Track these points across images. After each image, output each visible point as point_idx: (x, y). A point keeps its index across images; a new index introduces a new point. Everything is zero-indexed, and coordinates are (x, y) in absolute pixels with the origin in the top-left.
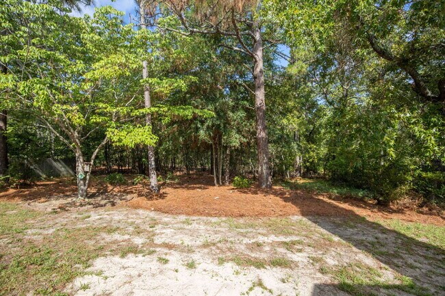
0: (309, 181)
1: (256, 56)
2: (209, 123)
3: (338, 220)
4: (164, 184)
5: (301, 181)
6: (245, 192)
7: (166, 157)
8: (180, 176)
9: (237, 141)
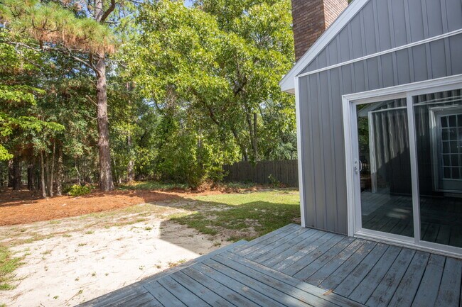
0: (143, 183)
1: (100, 72)
3: (168, 201)
5: (135, 184)
9: (81, 150)
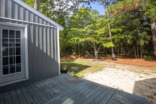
2: (131, 38)
4: (116, 57)
6: (147, 61)
7: (117, 49)
8: (122, 55)
